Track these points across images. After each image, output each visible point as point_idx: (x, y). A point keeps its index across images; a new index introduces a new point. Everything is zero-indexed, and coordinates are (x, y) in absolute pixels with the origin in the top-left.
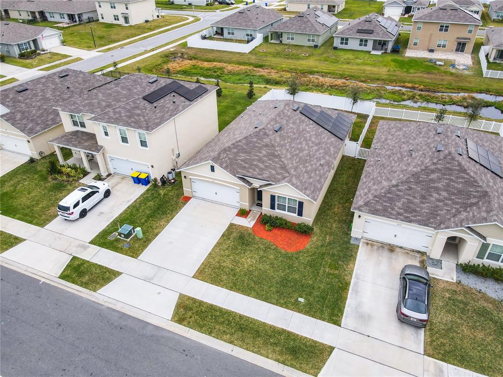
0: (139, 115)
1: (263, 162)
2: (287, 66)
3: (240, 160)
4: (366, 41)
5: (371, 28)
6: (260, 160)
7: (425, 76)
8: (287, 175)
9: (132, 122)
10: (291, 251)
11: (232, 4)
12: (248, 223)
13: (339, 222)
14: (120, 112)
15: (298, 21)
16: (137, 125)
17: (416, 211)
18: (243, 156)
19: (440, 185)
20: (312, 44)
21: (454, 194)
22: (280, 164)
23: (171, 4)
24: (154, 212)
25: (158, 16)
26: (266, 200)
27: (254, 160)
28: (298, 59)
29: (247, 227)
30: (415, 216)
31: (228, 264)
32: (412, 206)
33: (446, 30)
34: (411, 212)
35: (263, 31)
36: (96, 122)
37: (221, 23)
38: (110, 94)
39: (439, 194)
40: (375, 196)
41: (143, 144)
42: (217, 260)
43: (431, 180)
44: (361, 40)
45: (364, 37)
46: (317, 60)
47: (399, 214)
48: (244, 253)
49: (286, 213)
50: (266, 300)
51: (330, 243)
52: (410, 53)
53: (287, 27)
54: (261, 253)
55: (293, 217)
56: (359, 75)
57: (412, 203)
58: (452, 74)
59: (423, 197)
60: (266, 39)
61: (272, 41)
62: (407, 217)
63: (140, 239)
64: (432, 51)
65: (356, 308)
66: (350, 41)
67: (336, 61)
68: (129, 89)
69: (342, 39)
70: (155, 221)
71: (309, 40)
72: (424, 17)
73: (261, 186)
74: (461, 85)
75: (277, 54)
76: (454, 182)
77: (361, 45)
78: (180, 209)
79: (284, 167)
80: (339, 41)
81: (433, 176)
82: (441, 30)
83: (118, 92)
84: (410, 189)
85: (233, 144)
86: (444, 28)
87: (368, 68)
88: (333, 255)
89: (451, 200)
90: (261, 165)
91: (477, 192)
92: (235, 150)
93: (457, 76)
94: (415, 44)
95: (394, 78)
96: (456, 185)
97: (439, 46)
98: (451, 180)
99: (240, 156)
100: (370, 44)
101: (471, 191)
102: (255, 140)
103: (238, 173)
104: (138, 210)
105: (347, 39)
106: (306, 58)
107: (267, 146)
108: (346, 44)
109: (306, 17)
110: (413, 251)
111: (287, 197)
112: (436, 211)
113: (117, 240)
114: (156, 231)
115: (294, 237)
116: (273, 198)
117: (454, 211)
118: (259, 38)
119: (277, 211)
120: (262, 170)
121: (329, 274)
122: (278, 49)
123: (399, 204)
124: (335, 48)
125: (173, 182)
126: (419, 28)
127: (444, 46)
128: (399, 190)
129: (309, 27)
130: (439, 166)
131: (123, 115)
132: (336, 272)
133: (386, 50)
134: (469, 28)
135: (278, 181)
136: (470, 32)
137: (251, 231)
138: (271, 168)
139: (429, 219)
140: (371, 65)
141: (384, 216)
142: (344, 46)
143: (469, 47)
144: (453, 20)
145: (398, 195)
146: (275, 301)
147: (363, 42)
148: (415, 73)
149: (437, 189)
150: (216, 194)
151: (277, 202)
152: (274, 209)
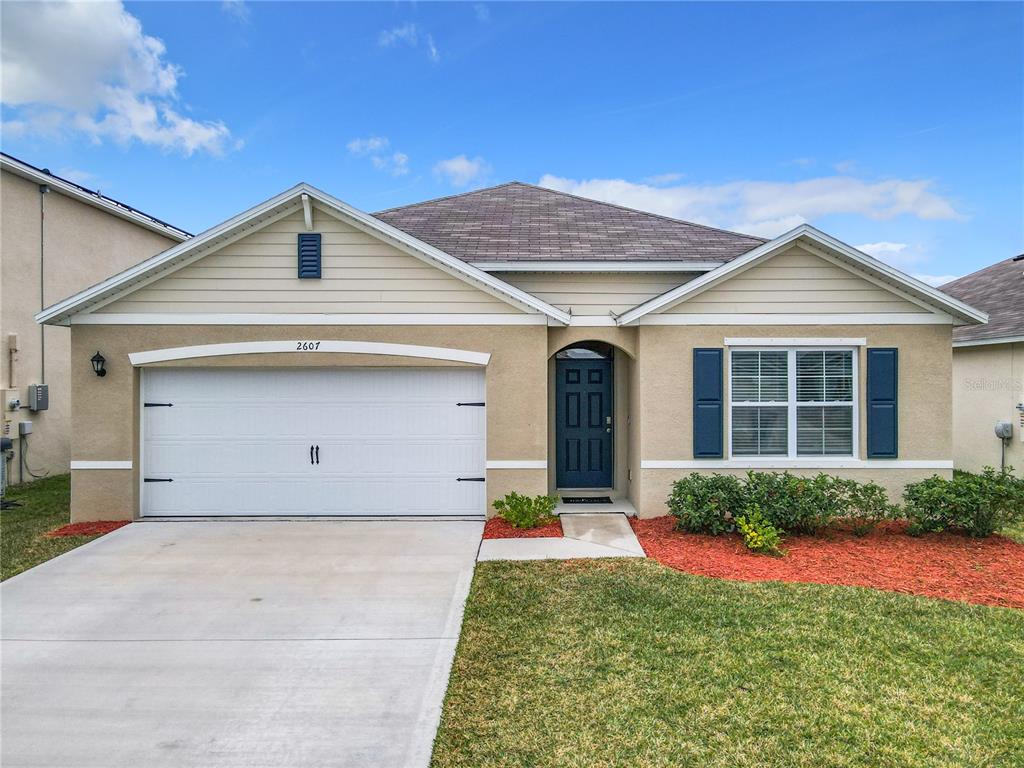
111: (793, 347)
119: (735, 459)
150: (315, 453)
151: (729, 404)
152: (718, 454)
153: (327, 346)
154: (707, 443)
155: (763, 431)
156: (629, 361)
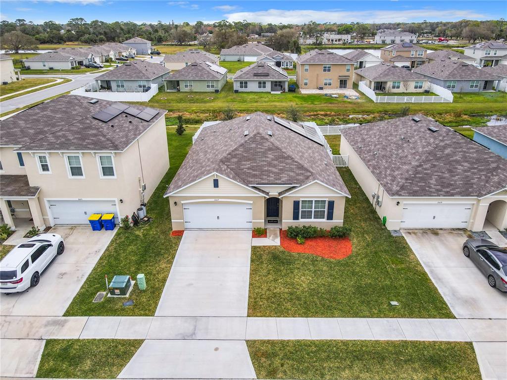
0: (95, 135)
1: (275, 166)
2: (198, 109)
3: (246, 168)
4: (264, 83)
5: (266, 72)
6: (270, 164)
7: (330, 105)
8: (309, 174)
9: (89, 144)
10: (341, 258)
11: (101, 67)
12: (273, 241)
13: (365, 220)
14: (64, 136)
15: (192, 69)
16: (98, 145)
17: (451, 185)
18: (246, 165)
19: (458, 158)
20: (211, 89)
21: (475, 163)
22: (295, 165)
23: (26, 70)
24: (143, 256)
25: (18, 79)
26: (287, 209)
27: (263, 166)
28: (205, 102)
29: (275, 246)
30: (454, 189)
31: (280, 289)
32: (445, 181)
33: (329, 70)
34: (447, 187)
35: (157, 80)
36: (30, 152)
37: (107, 76)
38: (38, 121)
39: (462, 166)
40: (407, 179)
41: (108, 171)
42: (265, 289)
43: (448, 155)
44: (260, 83)
45: (263, 79)
46: (224, 102)
47: (438, 190)
48: (292, 273)
49: (313, 220)
50: (356, 315)
51: (373, 242)
52: (304, 92)
53: (183, 75)
54: (311, 267)
55: (322, 223)
56: (272, 109)
57: (444, 178)
58: (349, 103)
59: (450, 171)
60: (161, 89)
61: (168, 91)
62: (447, 192)
63: (144, 291)
64: (321, 88)
65: (454, 295)
66: (249, 84)
67: (244, 101)
68: (66, 112)
69: (241, 83)
70: (152, 266)
71: (208, 86)
72: (308, 60)
73: (280, 194)
74: (363, 109)
75: (181, 101)
76: (468, 153)
77: (260, 87)
78: (177, 245)
79: (301, 167)
80: (239, 84)
81: (448, 151)
82: (325, 70)
83: (48, 117)
84: (435, 166)
85: (229, 154)
86: (327, 69)
87: (277, 104)
88: (386, 251)
89: (475, 168)
90: (274, 170)
91: (491, 157)
92: (235, 160)
93: (355, 104)
94: (306, 84)
95: (306, 109)
96: (471, 155)
97: (326, 84)
98: (465, 152)
99: (244, 165)
100: (268, 85)
101: (486, 158)
102: (253, 146)
103: (250, 182)
104: (116, 259)
105: (246, 83)
106: (213, 101)
107: (270, 149)
108: (246, 87)
109: (200, 66)
110: (453, 229)
111: (314, 199)
112: (469, 181)
113: (109, 301)
114: (161, 276)
115: (334, 243)
116: (296, 204)
117: (483, 177)
118: (154, 88)
119: (301, 220)
120: (278, 174)
121: (398, 270)
122: (179, 95)
123: (433, 181)
124: (236, 92)
125: (147, 220)
126: (307, 70)
127: (330, 84)
128: (426, 169)
129: (205, 74)
130: (448, 142)
131: (71, 138)
132: (403, 266)
133: (284, 89)
134: (348, 67)
135: (301, 182)
136: (348, 70)
137: (282, 249)
138: (287, 170)
139: (467, 189)
140: (278, 101)
141: (425, 195)
142: (244, 90)
143: (350, 83)
144: (333, 61)
145: (426, 174)
146: (367, 313)
147: (262, 84)
148: (320, 104)
149: (457, 162)
150: (218, 217)
151: (301, 210)
152: (298, 219)
153: (220, 200)
154: (296, 217)
155: (307, 215)
156: (282, 201)
